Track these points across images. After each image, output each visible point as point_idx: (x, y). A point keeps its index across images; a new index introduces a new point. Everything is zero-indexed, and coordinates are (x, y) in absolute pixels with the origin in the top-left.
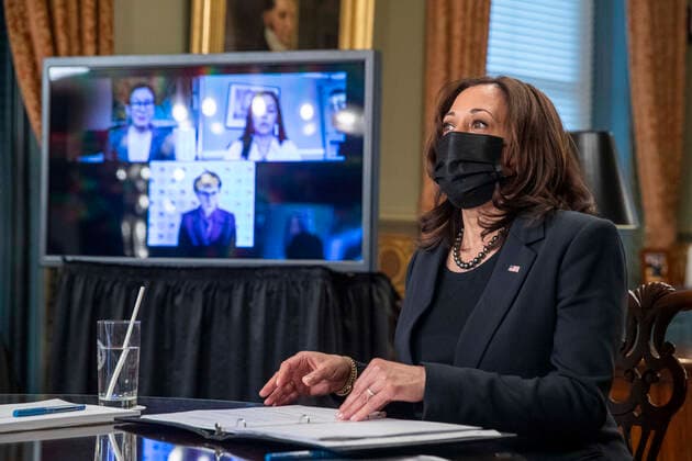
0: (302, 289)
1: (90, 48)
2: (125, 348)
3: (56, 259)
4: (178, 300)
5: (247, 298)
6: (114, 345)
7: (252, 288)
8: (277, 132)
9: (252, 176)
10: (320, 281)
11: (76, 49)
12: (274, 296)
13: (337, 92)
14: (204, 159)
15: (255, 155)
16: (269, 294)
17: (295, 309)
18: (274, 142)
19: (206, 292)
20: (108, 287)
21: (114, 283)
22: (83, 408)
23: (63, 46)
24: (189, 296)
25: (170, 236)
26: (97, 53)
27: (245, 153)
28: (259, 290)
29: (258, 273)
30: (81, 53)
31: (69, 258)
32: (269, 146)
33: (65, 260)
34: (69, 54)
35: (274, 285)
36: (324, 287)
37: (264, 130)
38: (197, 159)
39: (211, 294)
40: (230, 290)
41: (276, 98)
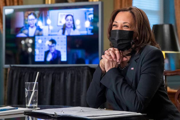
0: (81, 73)
1: (16, 3)
2: (34, 90)
3: (8, 66)
4: (45, 77)
5: (65, 76)
6: (30, 89)
7: (66, 73)
8: (73, 27)
9: (65, 40)
10: (87, 70)
11: (12, 3)
12: (73, 75)
13: (90, 14)
14: (51, 35)
15: (66, 33)
16: (72, 75)
17: (79, 79)
18: (72, 30)
19: (53, 75)
20: (23, 74)
21: (25, 73)
22: (17, 109)
23: (8, 3)
24: (48, 76)
25: (42, 58)
26: (18, 4)
27: (63, 33)
28: (69, 73)
29: (68, 69)
30: (13, 5)
31: (12, 65)
32: (70, 31)
33: (11, 66)
34: (10, 5)
35: (73, 72)
36: (88, 72)
37: (69, 26)
38: (49, 35)
39: (54, 75)
40: (60, 74)
41: (72, 16)
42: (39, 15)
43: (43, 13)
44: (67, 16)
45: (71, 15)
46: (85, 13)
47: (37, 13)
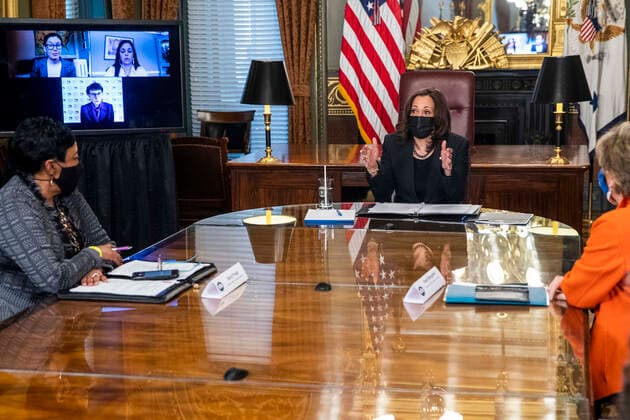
8: (134, 63)
9: (121, 85)
13: (165, 41)
14: (93, 76)
15: (122, 73)
18: (133, 68)
25: (76, 118)
27: (117, 74)
32: (130, 69)
37: (127, 62)
38: (89, 76)
41: (132, 45)
42: (67, 38)
43: (75, 34)
44: (122, 43)
45: (129, 42)
46: (155, 39)
47: (63, 33)
